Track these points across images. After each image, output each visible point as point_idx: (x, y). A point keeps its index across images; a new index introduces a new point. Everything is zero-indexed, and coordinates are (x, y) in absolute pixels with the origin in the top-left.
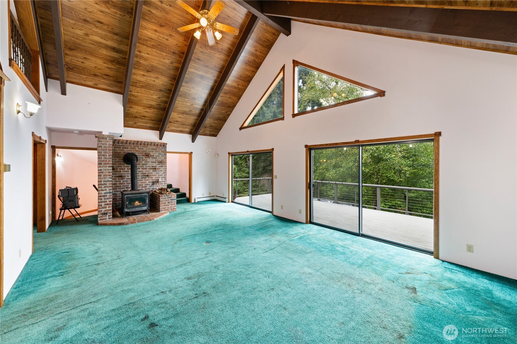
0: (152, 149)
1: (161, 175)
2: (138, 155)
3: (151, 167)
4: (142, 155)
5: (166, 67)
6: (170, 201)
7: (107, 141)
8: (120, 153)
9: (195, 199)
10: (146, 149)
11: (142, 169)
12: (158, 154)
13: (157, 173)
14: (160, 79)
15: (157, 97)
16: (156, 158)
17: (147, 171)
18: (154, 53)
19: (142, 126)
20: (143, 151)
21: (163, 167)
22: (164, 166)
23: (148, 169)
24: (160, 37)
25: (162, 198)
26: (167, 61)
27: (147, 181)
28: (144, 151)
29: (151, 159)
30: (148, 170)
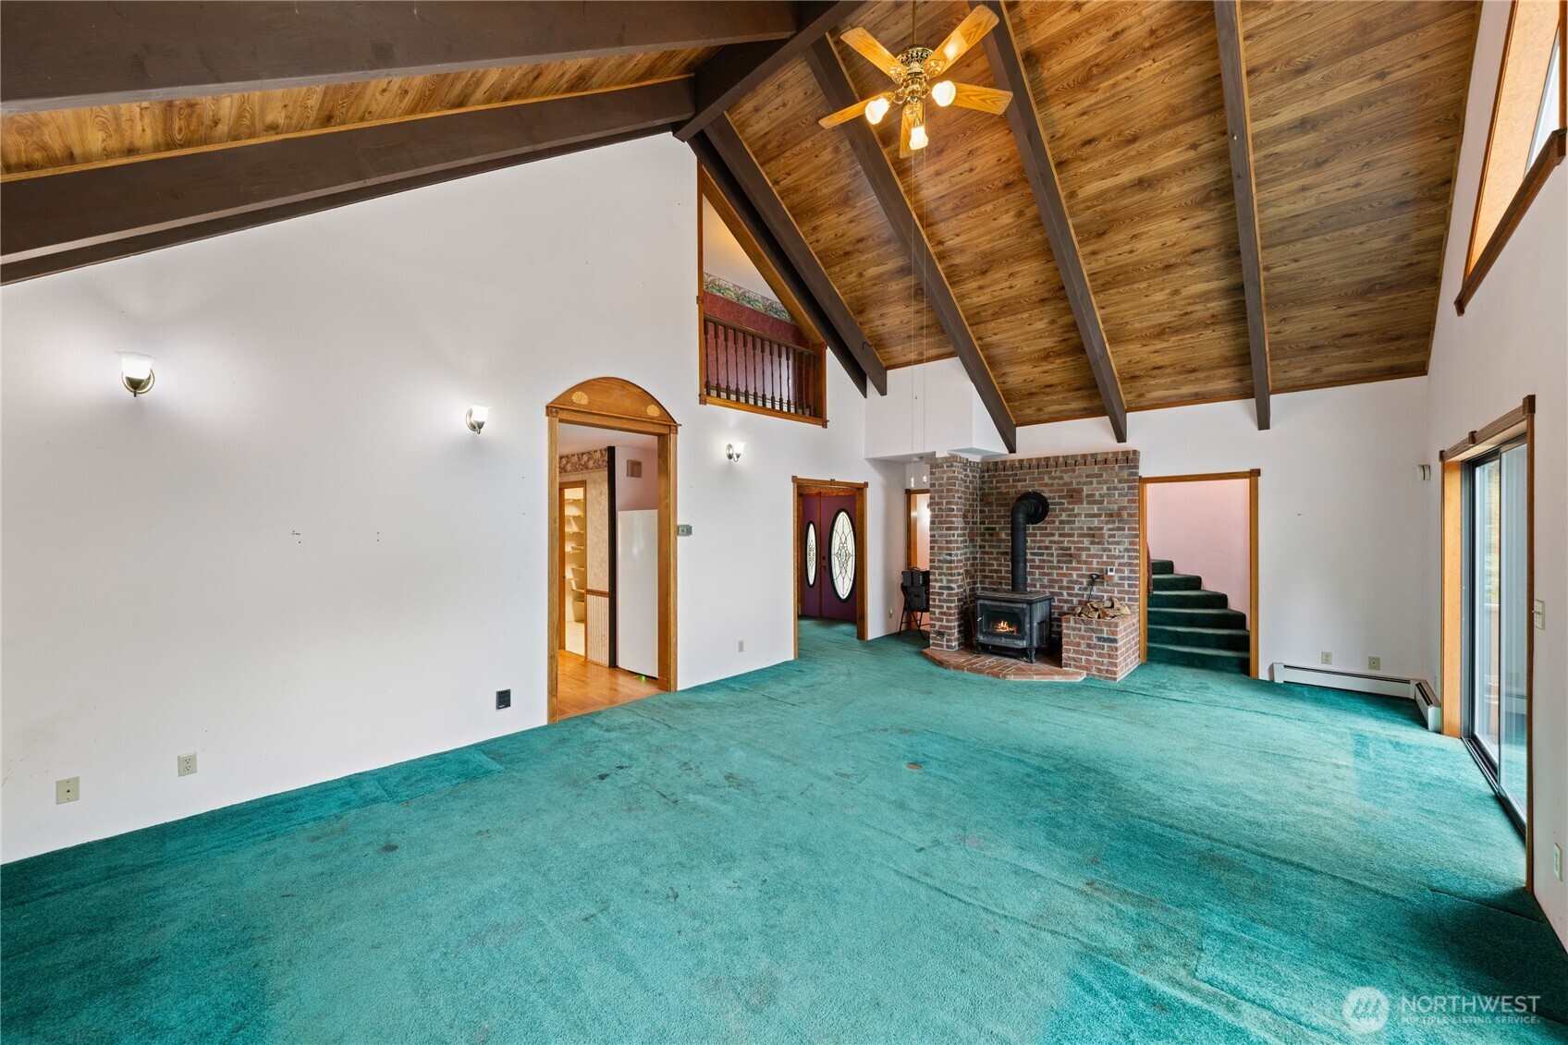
0: (1087, 476)
1: (1119, 557)
2: (1050, 498)
3: (1085, 532)
4: (1060, 497)
5: (1013, 235)
6: (1095, 641)
7: (945, 472)
8: (1008, 492)
9: (1271, 669)
10: (1071, 477)
11: (1060, 535)
12: (1108, 489)
13: (1104, 550)
14: (1021, 274)
15: (1045, 323)
16: (1102, 502)
17: (1074, 542)
18: (967, 222)
19: (1060, 412)
20: (1062, 485)
21: (1123, 529)
22: (1127, 526)
23: (1078, 537)
24: (953, 177)
25: (1068, 628)
26: (1007, 219)
27: (1074, 573)
28: (1065, 484)
29: (1085, 505)
30: (1076, 539)
